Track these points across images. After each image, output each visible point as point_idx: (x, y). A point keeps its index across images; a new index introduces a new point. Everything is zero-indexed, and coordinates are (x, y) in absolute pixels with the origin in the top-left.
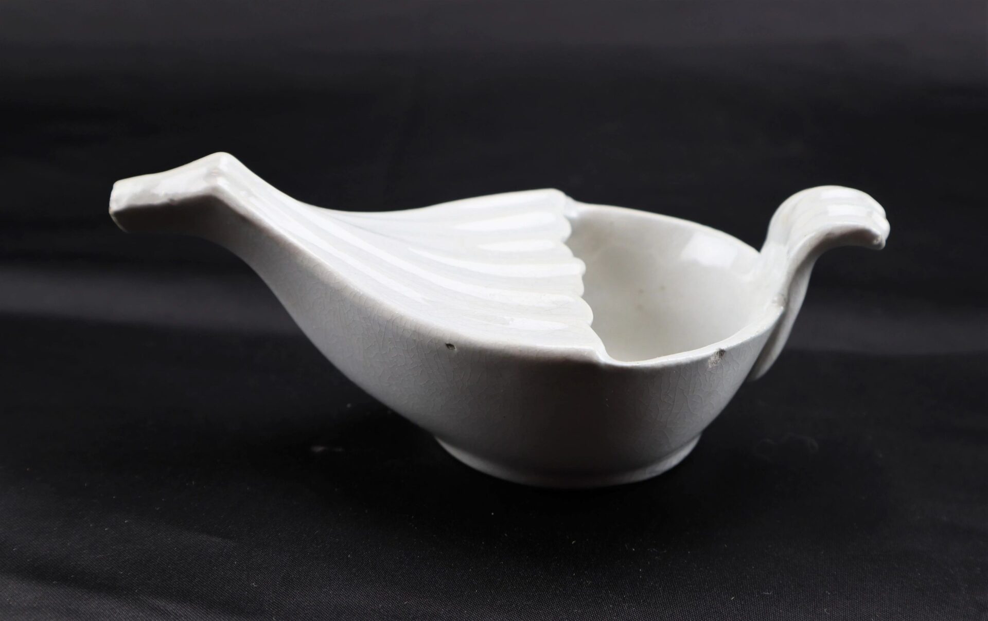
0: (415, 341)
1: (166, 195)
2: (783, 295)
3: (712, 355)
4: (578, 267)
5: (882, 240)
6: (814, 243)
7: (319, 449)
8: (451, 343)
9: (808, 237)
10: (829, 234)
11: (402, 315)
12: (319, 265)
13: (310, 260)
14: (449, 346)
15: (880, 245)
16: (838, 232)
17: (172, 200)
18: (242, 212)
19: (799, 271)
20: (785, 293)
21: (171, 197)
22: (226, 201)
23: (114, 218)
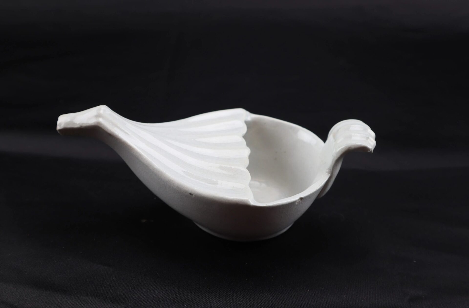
0: (178, 190)
1: (79, 124)
2: (330, 170)
3: (298, 200)
4: (247, 152)
5: (372, 150)
6: (344, 151)
7: (144, 221)
8: (192, 193)
9: (341, 148)
10: (349, 148)
11: (173, 179)
12: (140, 155)
13: (137, 152)
14: (191, 194)
15: (371, 152)
16: (353, 147)
17: (81, 126)
18: (109, 132)
19: (337, 161)
20: (331, 168)
21: (81, 125)
22: (103, 128)
23: (58, 132)
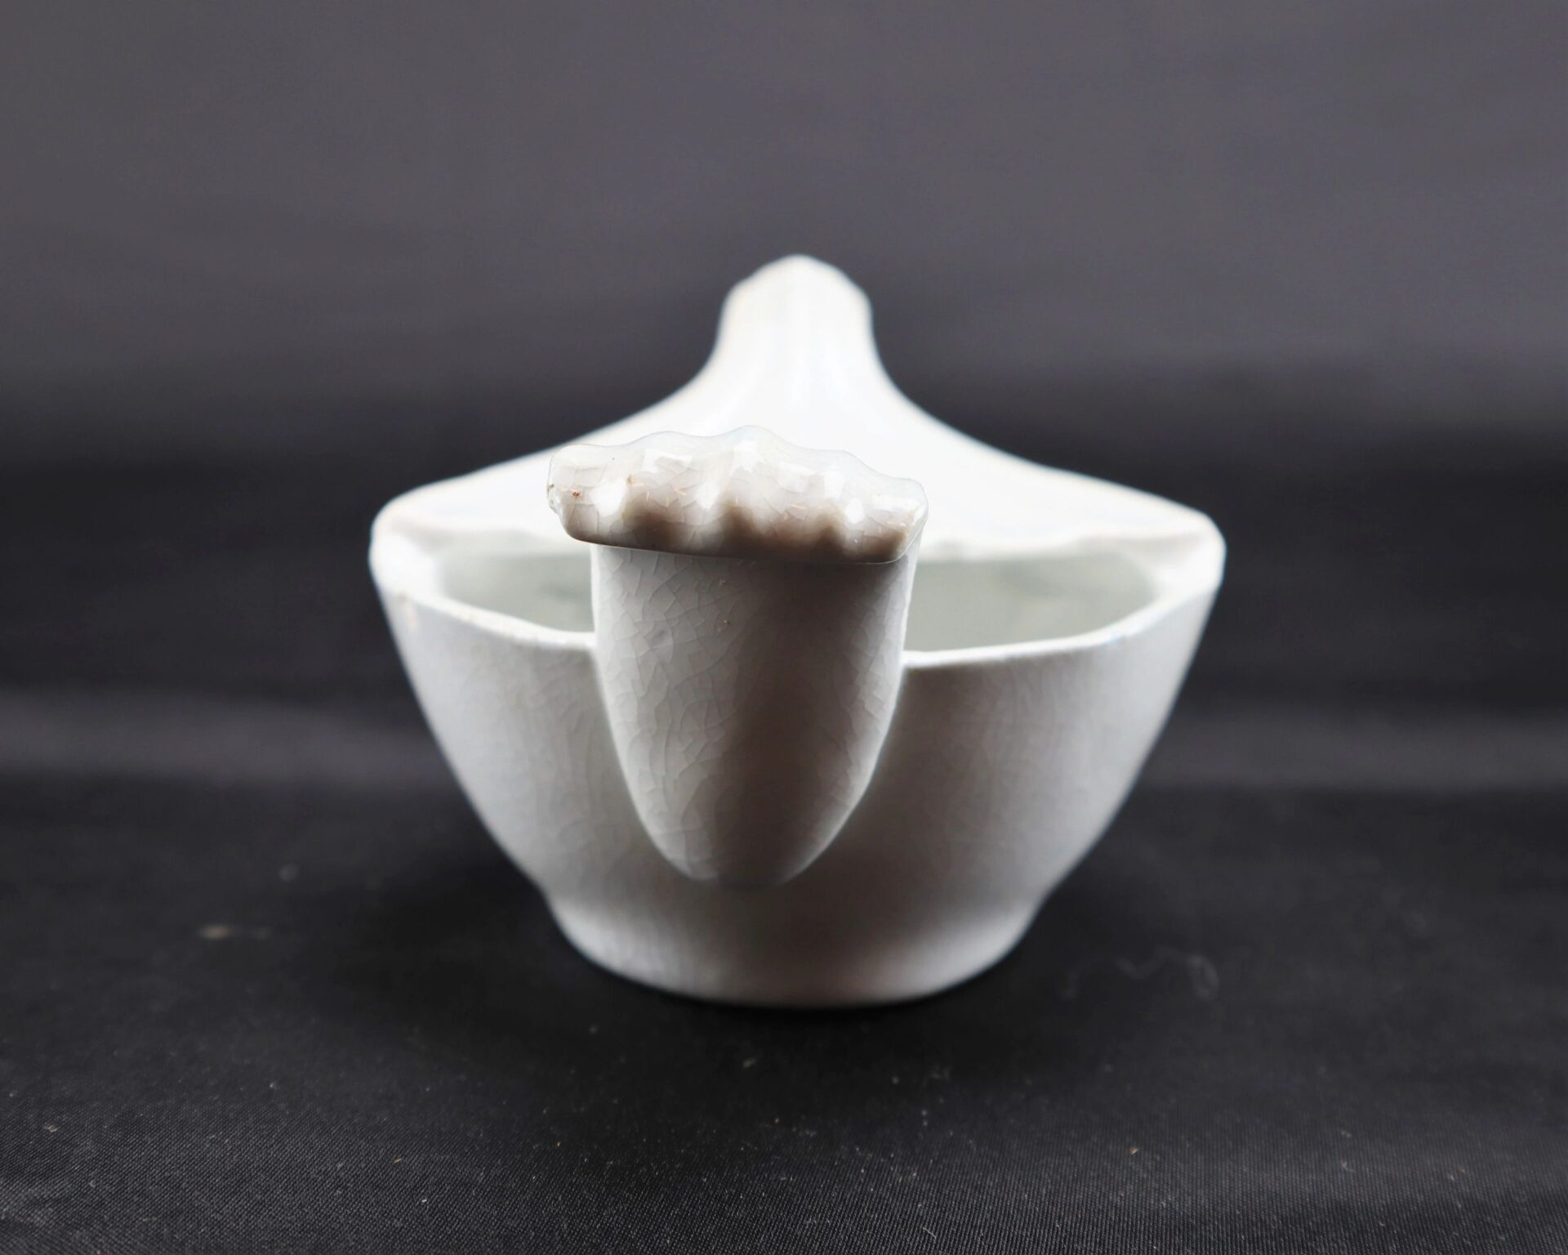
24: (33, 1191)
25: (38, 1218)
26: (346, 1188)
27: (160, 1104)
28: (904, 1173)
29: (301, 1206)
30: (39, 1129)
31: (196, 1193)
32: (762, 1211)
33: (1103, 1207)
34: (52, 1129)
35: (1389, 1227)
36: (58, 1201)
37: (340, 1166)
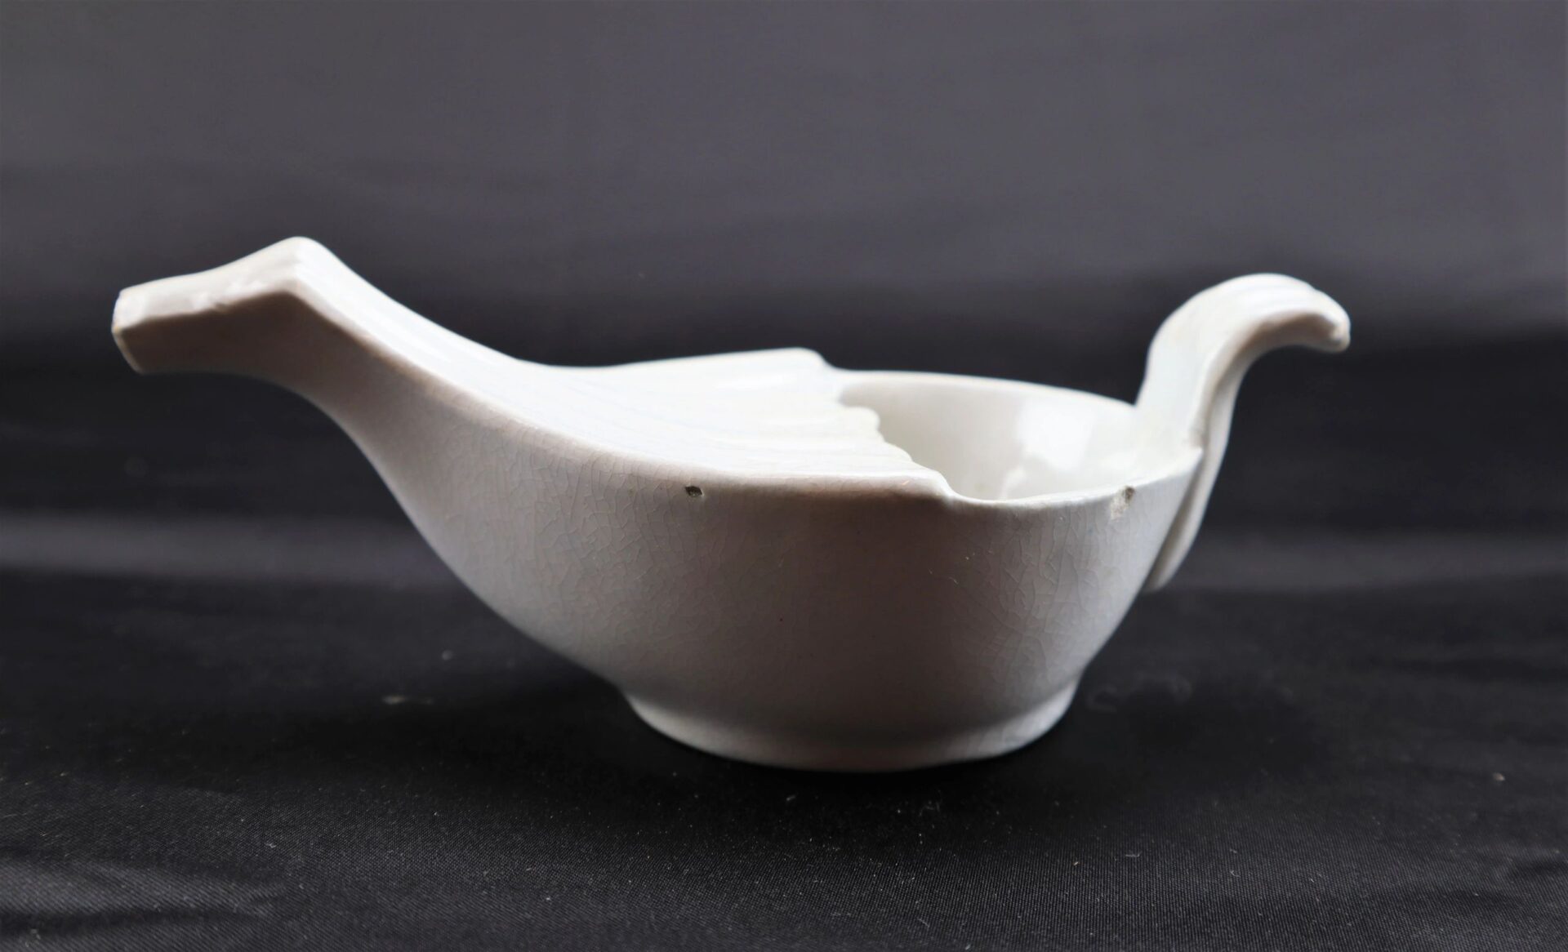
1: (210, 297)
3: (1116, 496)
20: (1202, 426)
24: (258, 892)
25: (261, 912)
26: (490, 889)
27: (353, 827)
28: (905, 878)
29: (457, 903)
30: (262, 846)
31: (379, 893)
32: (799, 906)
33: (1053, 902)
34: (272, 846)
35: (1266, 917)
36: (276, 899)
37: (485, 873)
